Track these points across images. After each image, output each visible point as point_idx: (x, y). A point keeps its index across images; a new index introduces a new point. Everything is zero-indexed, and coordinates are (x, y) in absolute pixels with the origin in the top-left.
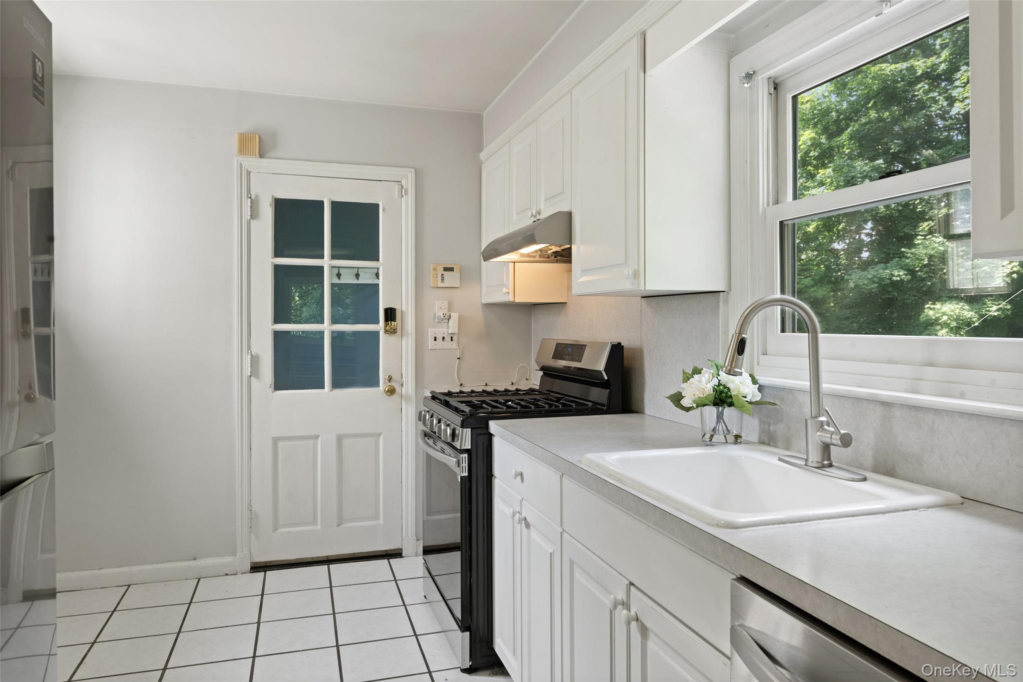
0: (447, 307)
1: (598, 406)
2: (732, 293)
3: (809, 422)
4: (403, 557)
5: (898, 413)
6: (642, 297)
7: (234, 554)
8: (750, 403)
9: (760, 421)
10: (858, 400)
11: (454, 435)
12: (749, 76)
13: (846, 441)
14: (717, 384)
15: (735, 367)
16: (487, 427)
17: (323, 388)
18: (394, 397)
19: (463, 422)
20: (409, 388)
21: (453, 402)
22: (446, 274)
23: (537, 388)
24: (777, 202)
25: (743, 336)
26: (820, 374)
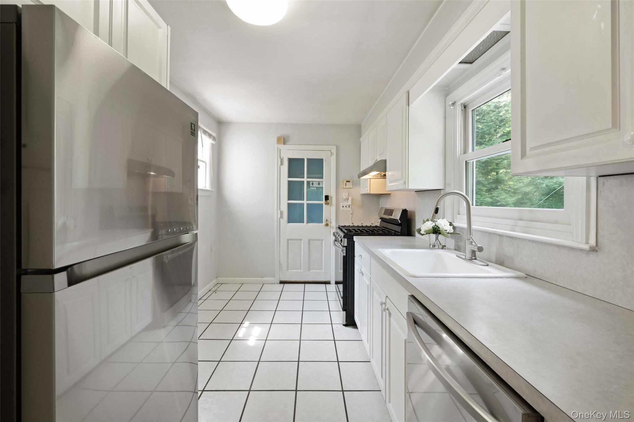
0: (347, 195)
1: (397, 233)
2: (446, 189)
3: (466, 241)
4: (330, 284)
5: (505, 239)
6: (415, 192)
7: (274, 277)
8: (448, 233)
9: (455, 241)
10: (490, 234)
11: (341, 240)
12: (454, 104)
13: (480, 249)
14: (434, 225)
15: (434, 219)
16: (353, 238)
17: (304, 223)
18: (328, 227)
19: (344, 236)
20: (333, 224)
21: (343, 230)
22: (347, 183)
23: (379, 225)
24: (465, 153)
25: (438, 206)
26: (471, 222)
